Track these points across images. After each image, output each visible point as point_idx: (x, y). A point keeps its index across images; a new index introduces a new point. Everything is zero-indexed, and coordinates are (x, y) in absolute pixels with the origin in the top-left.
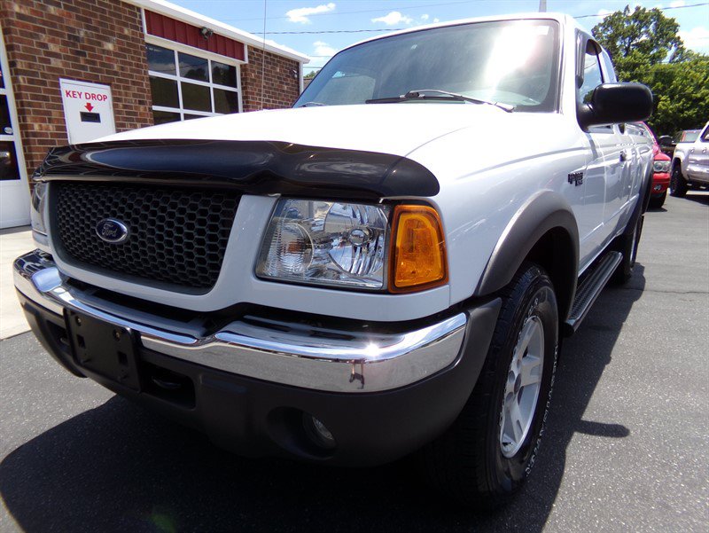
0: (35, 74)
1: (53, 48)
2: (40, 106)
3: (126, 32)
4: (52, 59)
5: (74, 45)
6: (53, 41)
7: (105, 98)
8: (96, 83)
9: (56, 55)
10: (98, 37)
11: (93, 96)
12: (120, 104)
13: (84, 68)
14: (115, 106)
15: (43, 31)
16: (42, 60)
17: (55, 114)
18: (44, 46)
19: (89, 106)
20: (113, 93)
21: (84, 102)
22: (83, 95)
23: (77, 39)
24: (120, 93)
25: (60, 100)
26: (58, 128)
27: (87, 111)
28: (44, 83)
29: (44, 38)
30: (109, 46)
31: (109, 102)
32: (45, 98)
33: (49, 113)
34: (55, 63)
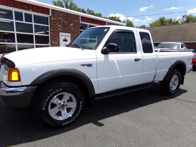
0: (55, 32)
1: (59, 26)
2: (55, 38)
3: (76, 21)
4: (58, 28)
5: (64, 25)
6: (59, 25)
7: (69, 36)
8: (64, 32)
9: (59, 28)
10: (69, 23)
11: (66, 36)
12: (72, 37)
13: (65, 30)
14: (71, 38)
15: (57, 23)
16: (56, 29)
17: (58, 40)
18: (57, 26)
19: (65, 38)
20: (71, 35)
21: (64, 37)
22: (64, 36)
23: (64, 24)
24: (72, 35)
25: (59, 37)
26: (58, 43)
27: (65, 39)
28: (56, 33)
29: (57, 24)
30: (71, 25)
31: (70, 37)
32: (56, 37)
33: (56, 40)
34: (59, 29)
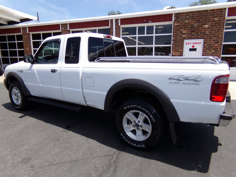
0: (177, 40)
1: (184, 32)
2: (176, 48)
3: (216, 19)
4: (183, 35)
5: (192, 29)
6: (184, 30)
7: (200, 43)
8: (198, 39)
9: (185, 34)
10: (202, 24)
11: (196, 43)
12: (206, 44)
13: (193, 35)
14: (204, 45)
15: (182, 28)
16: (180, 36)
17: (180, 50)
18: (182, 32)
19: (193, 46)
20: (204, 41)
22: (192, 44)
23: (193, 27)
24: (207, 41)
25: (183, 46)
26: (180, 54)
27: (192, 48)
28: (179, 42)
29: (182, 30)
30: (207, 26)
31: (202, 44)
32: (178, 46)
